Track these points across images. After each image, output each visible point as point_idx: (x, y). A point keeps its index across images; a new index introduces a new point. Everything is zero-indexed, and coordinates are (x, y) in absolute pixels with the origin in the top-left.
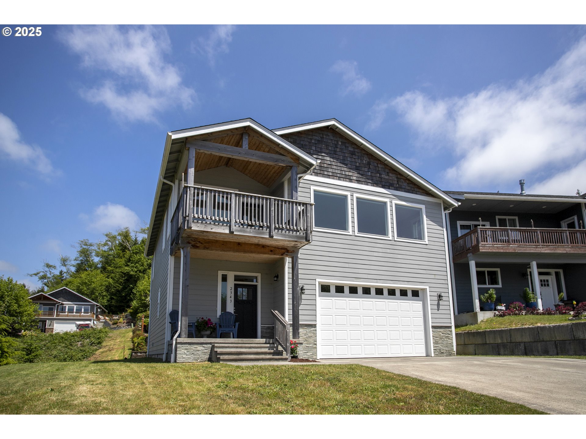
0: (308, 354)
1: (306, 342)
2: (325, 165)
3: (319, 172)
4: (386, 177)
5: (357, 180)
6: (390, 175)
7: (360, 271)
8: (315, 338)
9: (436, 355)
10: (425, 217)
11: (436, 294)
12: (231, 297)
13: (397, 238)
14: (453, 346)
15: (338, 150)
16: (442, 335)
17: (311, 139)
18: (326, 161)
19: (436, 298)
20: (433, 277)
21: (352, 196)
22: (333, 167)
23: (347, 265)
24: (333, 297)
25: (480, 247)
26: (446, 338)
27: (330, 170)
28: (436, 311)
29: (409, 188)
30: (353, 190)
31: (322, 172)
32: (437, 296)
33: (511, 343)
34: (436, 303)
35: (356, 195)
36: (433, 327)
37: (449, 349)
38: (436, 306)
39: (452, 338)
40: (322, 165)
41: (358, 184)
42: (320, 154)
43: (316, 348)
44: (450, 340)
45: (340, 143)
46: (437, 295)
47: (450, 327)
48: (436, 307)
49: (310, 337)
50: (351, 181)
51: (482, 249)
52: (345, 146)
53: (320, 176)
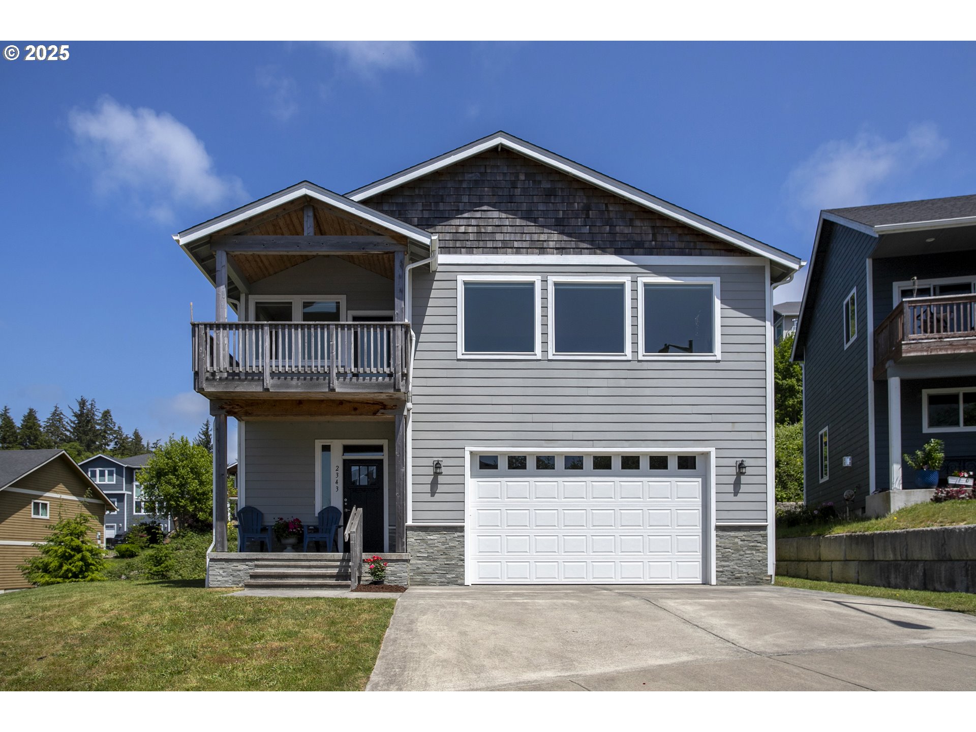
0: (448, 576)
1: (445, 557)
2: (490, 229)
3: (475, 244)
4: (627, 230)
5: (557, 249)
6: (638, 223)
7: (557, 427)
8: (461, 550)
9: (722, 581)
10: (717, 303)
11: (732, 462)
12: (337, 483)
13: (643, 356)
14: (766, 566)
15: (518, 191)
16: (741, 543)
17: (461, 182)
18: (491, 220)
19: (733, 471)
20: (729, 427)
21: (545, 281)
22: (505, 229)
23: (528, 418)
24: (503, 477)
25: (904, 347)
26: (748, 549)
27: (499, 237)
28: (731, 497)
29: (682, 245)
30: (545, 270)
31: (481, 244)
32: (736, 466)
33: (906, 561)
34: (732, 479)
35: (552, 279)
36: (718, 528)
37: (756, 571)
38: (733, 485)
39: (766, 549)
40: (483, 230)
41: (559, 256)
42: (477, 209)
43: (463, 566)
44: (761, 554)
45: (522, 177)
46: (736, 464)
47: (764, 528)
48: (731, 488)
49: (452, 548)
50: (542, 250)
51: (910, 352)
52: (534, 182)
53: (477, 253)
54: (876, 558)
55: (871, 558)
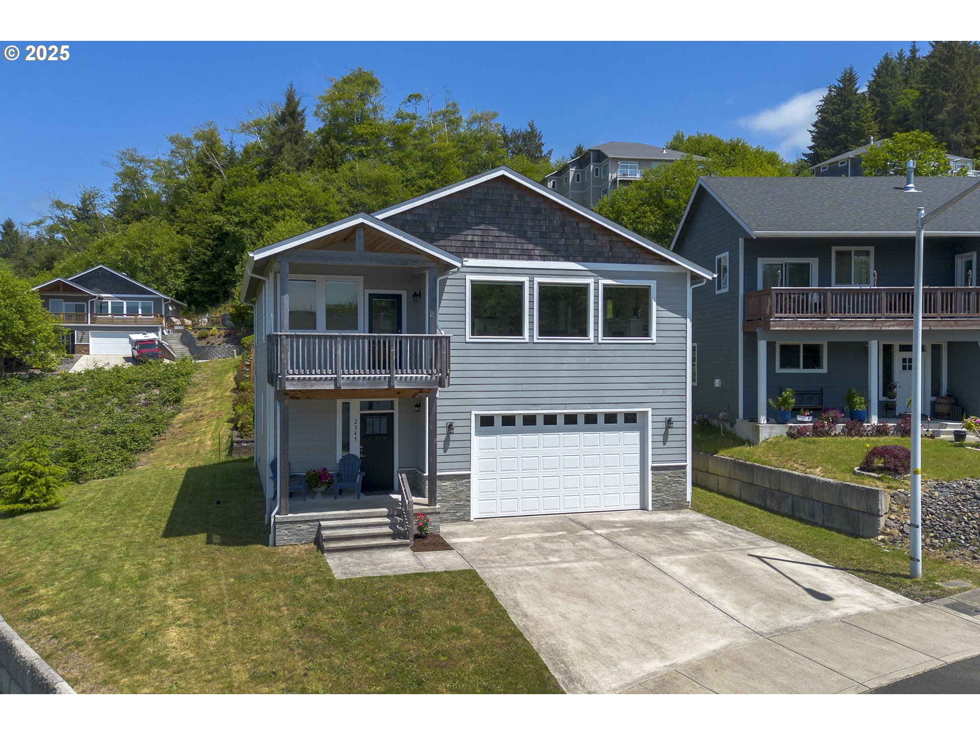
0: (458, 514)
1: (455, 499)
2: (490, 239)
3: (480, 250)
4: (592, 243)
5: (541, 256)
6: (600, 237)
7: (539, 394)
8: (468, 493)
9: (656, 508)
10: (654, 299)
11: (663, 418)
12: (355, 434)
13: (602, 340)
14: (686, 495)
15: (512, 209)
16: (669, 478)
17: (469, 199)
18: (492, 231)
19: (663, 425)
20: (661, 392)
21: (531, 281)
22: (502, 239)
23: (519, 387)
24: (498, 433)
25: (771, 323)
26: (674, 483)
27: (498, 245)
28: (662, 444)
29: (630, 256)
30: (532, 272)
31: (484, 251)
32: (666, 422)
34: (663, 431)
35: (537, 280)
36: (653, 468)
37: (679, 499)
38: (663, 436)
39: (686, 482)
40: (486, 240)
41: (543, 262)
43: (469, 506)
44: (682, 487)
45: (516, 198)
46: (666, 420)
47: (685, 467)
48: (661, 438)
49: (461, 491)
50: (530, 258)
51: (776, 327)
52: (525, 202)
53: (482, 258)
54: (755, 483)
55: (751, 482)
